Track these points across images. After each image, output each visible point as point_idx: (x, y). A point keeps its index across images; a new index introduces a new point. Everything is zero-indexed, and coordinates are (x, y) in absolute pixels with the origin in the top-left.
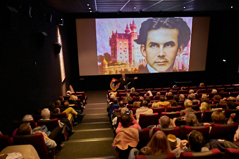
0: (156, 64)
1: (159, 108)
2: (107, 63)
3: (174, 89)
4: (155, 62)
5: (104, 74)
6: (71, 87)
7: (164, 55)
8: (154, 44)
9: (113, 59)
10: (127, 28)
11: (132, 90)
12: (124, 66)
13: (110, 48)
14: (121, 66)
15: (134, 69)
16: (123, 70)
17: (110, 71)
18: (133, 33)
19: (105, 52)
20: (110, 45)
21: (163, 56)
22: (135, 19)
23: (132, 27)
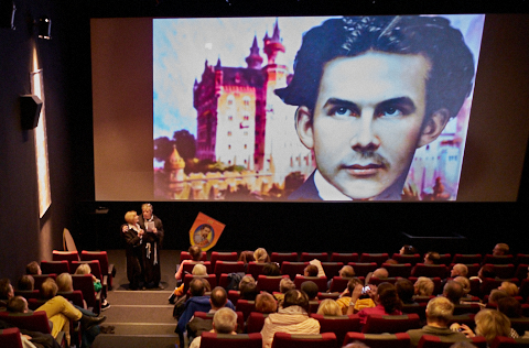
0: (343, 173)
1: (341, 316)
2: (182, 164)
3: (400, 260)
4: (343, 167)
5: (171, 199)
6: (67, 234)
7: (376, 142)
8: (340, 106)
9: (202, 152)
10: (254, 48)
11: (259, 256)
12: (237, 174)
13: (195, 113)
14: (227, 174)
15: (270, 187)
16: (234, 188)
17: (191, 191)
18: (274, 66)
19: (180, 129)
20: (197, 104)
21: (372, 147)
22: (283, 21)
23: (272, 48)
